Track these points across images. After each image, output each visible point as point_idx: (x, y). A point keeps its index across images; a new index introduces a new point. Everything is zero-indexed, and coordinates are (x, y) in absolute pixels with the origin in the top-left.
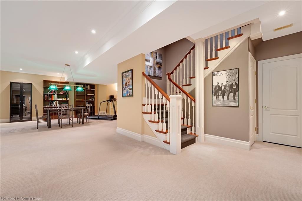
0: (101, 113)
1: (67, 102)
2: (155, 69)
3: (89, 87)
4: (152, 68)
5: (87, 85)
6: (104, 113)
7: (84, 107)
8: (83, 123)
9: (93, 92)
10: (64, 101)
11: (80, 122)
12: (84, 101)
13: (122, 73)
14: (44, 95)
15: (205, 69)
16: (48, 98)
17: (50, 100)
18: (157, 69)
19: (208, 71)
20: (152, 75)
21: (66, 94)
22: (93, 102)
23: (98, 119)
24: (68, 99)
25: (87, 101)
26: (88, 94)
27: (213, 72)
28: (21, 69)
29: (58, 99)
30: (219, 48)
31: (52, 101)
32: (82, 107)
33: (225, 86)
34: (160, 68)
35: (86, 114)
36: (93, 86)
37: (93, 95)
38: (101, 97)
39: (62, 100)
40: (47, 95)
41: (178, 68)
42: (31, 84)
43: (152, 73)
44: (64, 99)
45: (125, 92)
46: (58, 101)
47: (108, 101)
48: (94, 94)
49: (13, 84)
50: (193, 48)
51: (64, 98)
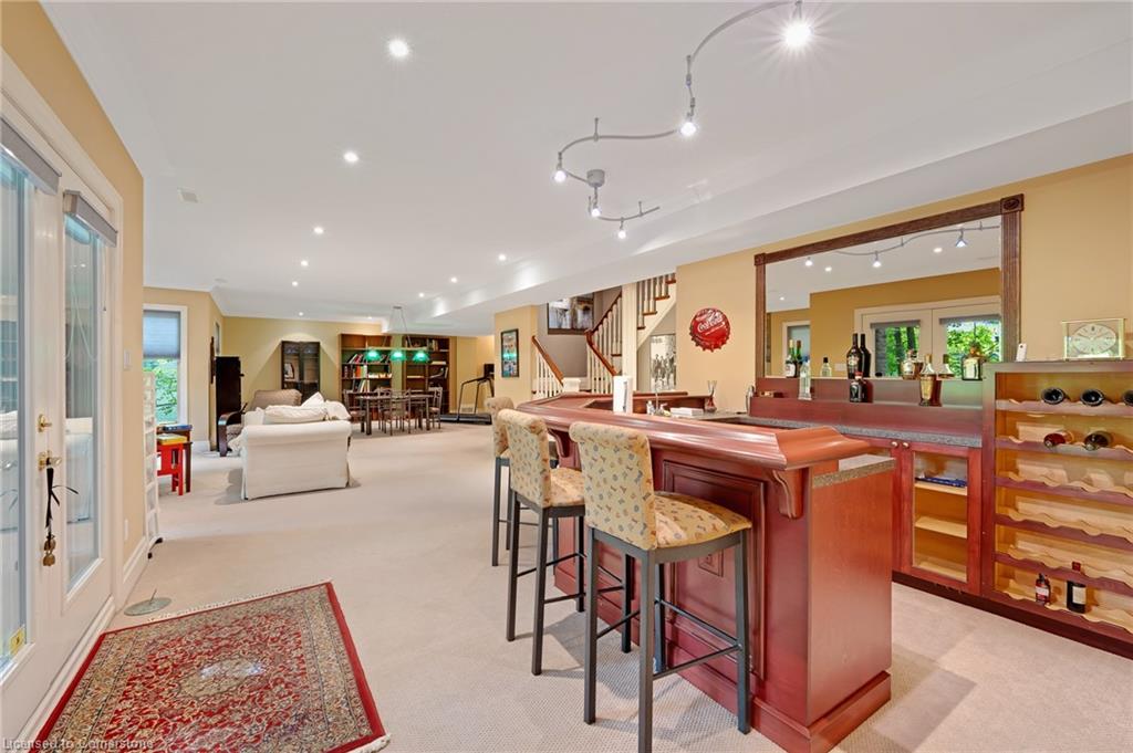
0: (464, 410)
1: (387, 383)
2: (574, 314)
3: (434, 345)
4: (567, 313)
5: (431, 339)
6: (470, 409)
7: (425, 393)
8: (428, 429)
9: (445, 357)
10: (383, 379)
11: (420, 426)
12: (424, 380)
13: (502, 334)
14: (343, 366)
15: (639, 328)
16: (350, 375)
17: (354, 377)
18: (580, 313)
19: (644, 334)
20: (568, 327)
21: (386, 363)
22: (443, 382)
23: (458, 421)
24: (390, 376)
25: (430, 380)
26: (434, 363)
27: (651, 336)
28: (301, 314)
29: (370, 376)
30: (657, 296)
31: (358, 381)
32: (419, 393)
33: (665, 361)
34: (586, 310)
35: (434, 409)
36: (443, 342)
37: (444, 363)
38: (464, 369)
39: (377, 377)
40: (349, 366)
41: (610, 313)
42: (318, 344)
43: (568, 322)
44: (383, 376)
45: (506, 369)
46: (371, 380)
47: (478, 380)
48: (448, 363)
49: (286, 346)
50: (620, 296)
51: (382, 372)
